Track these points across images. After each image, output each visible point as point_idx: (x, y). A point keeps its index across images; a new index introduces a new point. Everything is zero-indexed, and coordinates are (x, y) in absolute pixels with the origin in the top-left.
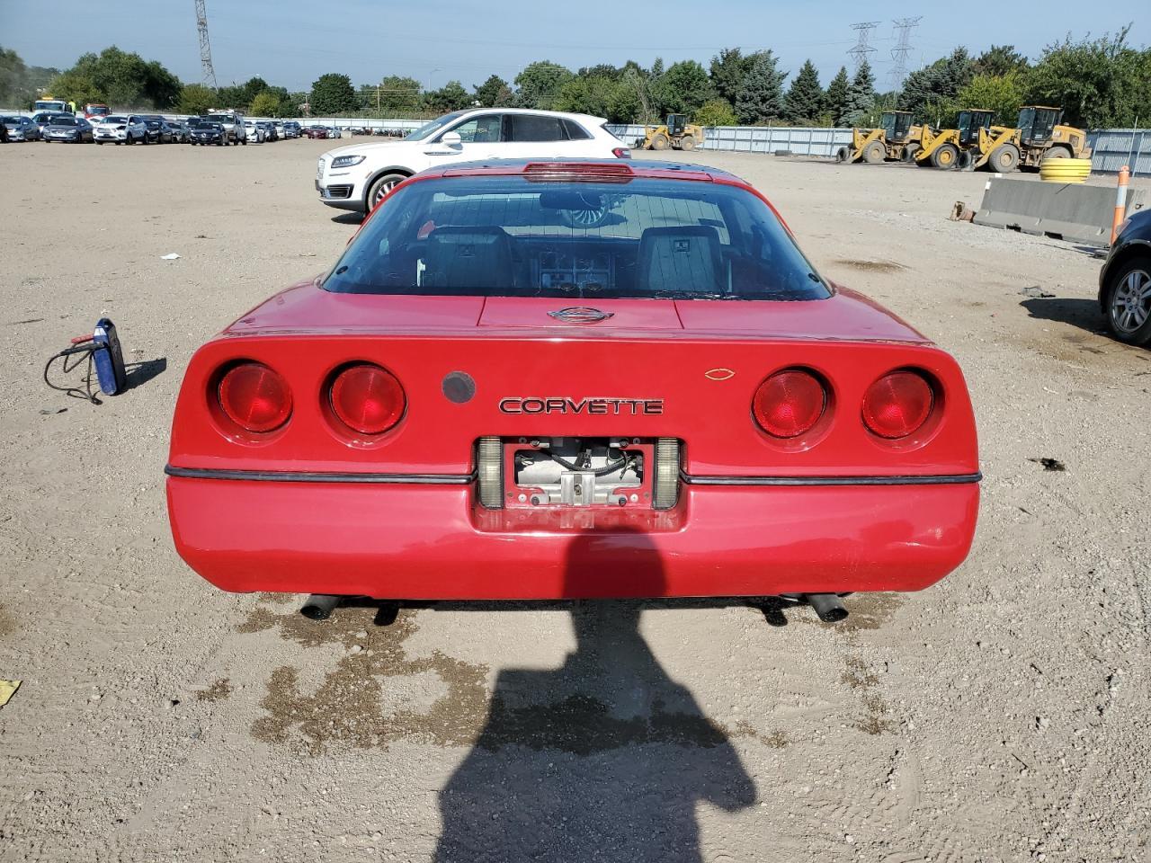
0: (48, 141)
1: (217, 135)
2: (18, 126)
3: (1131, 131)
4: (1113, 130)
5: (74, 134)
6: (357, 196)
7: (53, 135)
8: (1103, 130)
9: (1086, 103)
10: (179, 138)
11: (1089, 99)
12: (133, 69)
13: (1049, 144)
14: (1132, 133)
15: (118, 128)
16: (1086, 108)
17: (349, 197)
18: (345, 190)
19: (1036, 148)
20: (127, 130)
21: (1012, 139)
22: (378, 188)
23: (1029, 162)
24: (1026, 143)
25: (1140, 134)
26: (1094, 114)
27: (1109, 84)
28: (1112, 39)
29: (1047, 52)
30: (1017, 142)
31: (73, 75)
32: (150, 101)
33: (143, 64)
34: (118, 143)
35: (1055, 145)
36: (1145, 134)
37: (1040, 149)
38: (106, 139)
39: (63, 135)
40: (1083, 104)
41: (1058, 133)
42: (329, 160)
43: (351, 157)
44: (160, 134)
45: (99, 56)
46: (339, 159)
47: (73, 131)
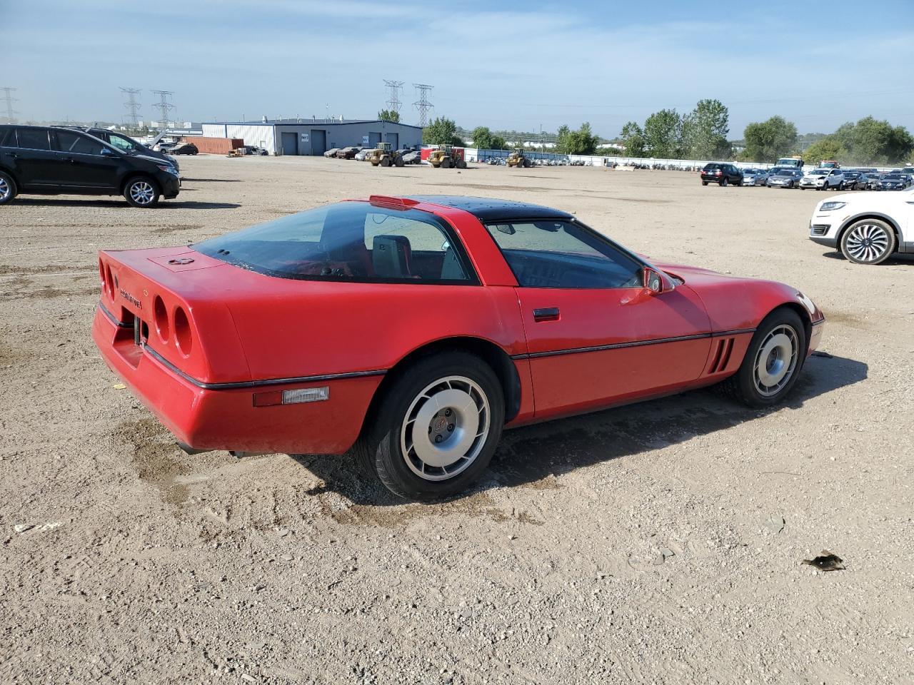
0: (770, 186)
1: (901, 184)
2: (753, 175)
5: (788, 183)
6: (832, 234)
7: (774, 182)
10: (873, 186)
12: (880, 133)
15: (819, 179)
17: (825, 234)
18: (824, 229)
20: (825, 180)
22: (852, 229)
31: (830, 140)
32: (886, 158)
33: (890, 128)
34: (818, 189)
38: (808, 186)
39: (781, 183)
42: (821, 204)
43: (835, 203)
44: (854, 184)
45: (855, 125)
46: (828, 203)
47: (788, 180)
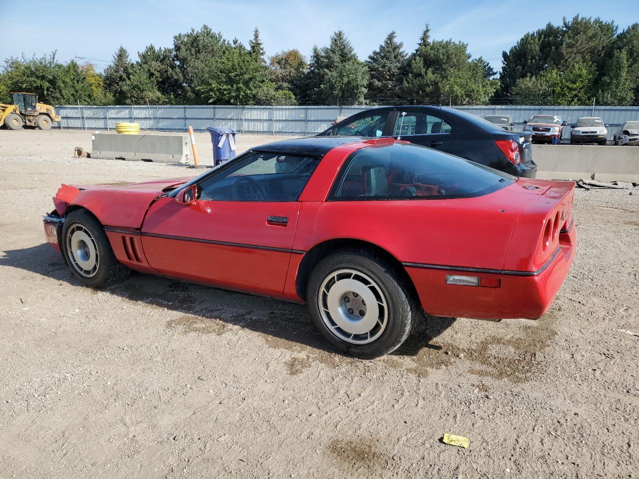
3: (77, 106)
4: (66, 106)
8: (61, 106)
9: (47, 92)
11: (48, 89)
13: (36, 114)
14: (78, 108)
16: (48, 94)
19: (30, 116)
21: (15, 111)
23: (28, 123)
24: (23, 113)
25: (82, 108)
26: (53, 97)
27: (55, 82)
28: (48, 58)
29: (7, 62)
30: (18, 112)
35: (41, 114)
36: (85, 108)
37: (33, 116)
40: (45, 92)
41: (39, 108)
